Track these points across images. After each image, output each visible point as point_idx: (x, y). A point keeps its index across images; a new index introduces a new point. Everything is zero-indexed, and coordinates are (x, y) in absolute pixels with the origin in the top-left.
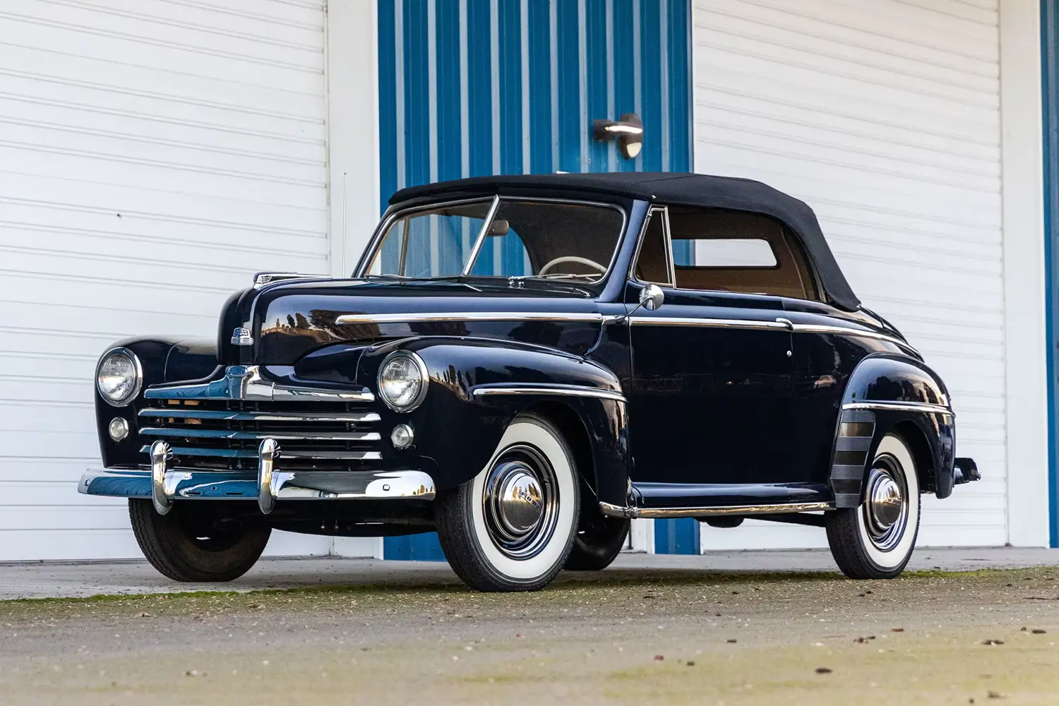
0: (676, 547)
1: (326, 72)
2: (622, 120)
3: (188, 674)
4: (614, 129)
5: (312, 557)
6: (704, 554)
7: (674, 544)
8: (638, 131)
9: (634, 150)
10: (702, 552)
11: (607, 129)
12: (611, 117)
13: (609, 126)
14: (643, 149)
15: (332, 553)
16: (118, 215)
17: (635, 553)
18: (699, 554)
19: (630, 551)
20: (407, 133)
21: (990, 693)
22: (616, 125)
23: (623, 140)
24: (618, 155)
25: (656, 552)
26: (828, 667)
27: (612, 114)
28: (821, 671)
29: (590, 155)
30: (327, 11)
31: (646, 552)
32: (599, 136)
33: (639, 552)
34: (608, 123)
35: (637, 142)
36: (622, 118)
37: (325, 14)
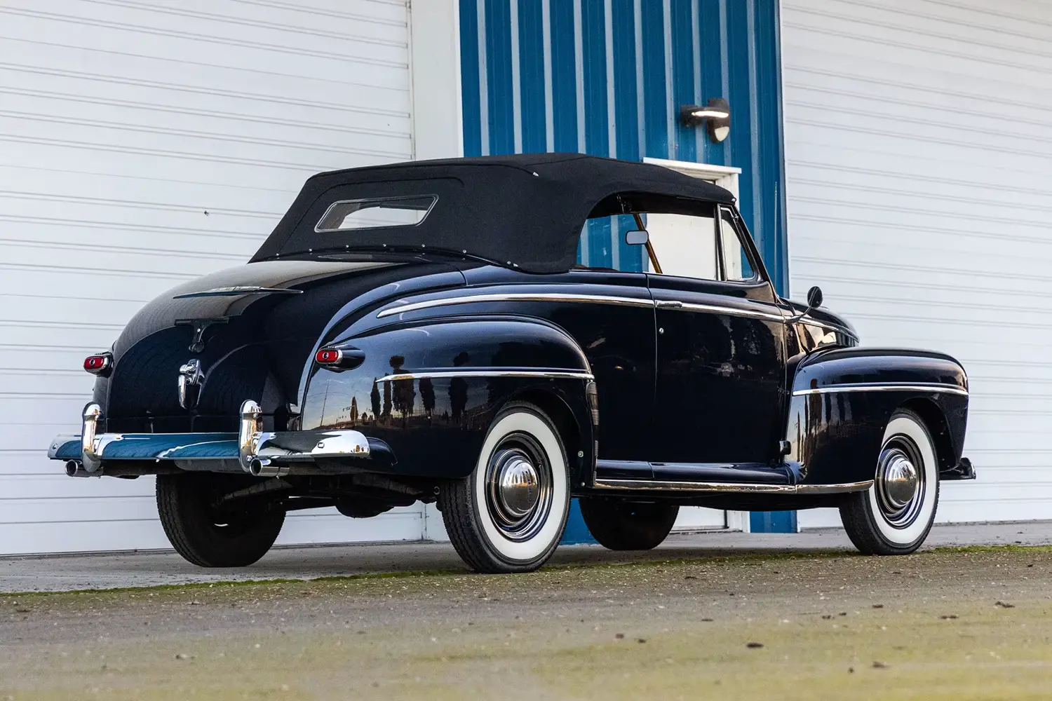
0: (772, 525)
1: (410, 67)
2: (709, 106)
3: (178, 657)
4: (700, 114)
5: (405, 542)
6: (801, 532)
7: (770, 522)
8: (724, 115)
9: (722, 134)
10: (799, 530)
11: (693, 114)
12: (698, 102)
13: (695, 111)
14: (731, 133)
15: (424, 538)
16: (206, 213)
17: (730, 532)
18: (796, 532)
19: (726, 530)
20: (491, 124)
21: (875, 663)
22: (702, 110)
23: (711, 124)
24: (706, 138)
25: (751, 532)
26: (759, 642)
27: (698, 98)
28: (752, 646)
29: (678, 139)
30: (410, 7)
31: (741, 531)
32: (686, 121)
33: (734, 531)
34: (696, 108)
35: (724, 125)
36: (709, 103)
37: (409, 10)
